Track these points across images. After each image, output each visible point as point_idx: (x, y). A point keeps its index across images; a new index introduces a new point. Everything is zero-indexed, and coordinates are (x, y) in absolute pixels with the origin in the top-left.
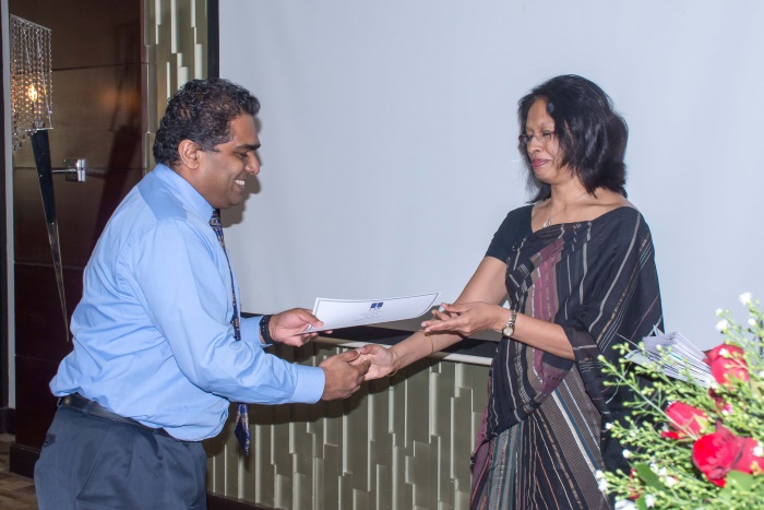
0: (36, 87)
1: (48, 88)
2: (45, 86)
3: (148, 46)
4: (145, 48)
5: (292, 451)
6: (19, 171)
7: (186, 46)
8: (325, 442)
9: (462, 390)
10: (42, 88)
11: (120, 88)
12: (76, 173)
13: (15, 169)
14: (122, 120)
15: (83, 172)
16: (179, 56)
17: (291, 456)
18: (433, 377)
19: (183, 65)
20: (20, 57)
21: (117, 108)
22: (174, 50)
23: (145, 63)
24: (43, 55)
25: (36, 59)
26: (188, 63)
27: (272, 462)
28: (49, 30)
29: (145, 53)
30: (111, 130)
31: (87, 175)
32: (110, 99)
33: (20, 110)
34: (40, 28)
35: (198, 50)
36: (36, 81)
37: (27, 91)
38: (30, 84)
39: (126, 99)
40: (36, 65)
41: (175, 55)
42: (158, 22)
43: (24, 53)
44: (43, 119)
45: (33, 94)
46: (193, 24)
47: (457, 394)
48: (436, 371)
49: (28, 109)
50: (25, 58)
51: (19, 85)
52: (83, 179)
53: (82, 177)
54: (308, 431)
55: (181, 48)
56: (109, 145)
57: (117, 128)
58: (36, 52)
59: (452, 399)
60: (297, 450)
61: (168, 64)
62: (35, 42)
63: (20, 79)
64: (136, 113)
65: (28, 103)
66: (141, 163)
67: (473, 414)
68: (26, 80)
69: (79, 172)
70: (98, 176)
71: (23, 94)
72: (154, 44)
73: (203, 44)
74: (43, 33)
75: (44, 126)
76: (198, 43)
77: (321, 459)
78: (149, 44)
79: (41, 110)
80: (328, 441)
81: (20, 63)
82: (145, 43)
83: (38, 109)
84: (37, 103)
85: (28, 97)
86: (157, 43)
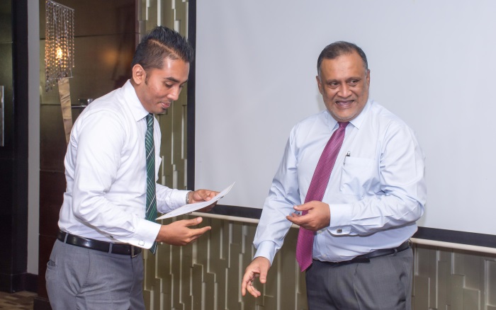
0: (63, 49)
1: (70, 50)
3: (140, 22)
4: (138, 23)
5: (240, 300)
6: (44, 107)
7: (167, 22)
10: (67, 50)
11: (120, 49)
13: (42, 105)
14: (121, 72)
17: (240, 304)
21: (117, 64)
23: (137, 33)
24: (68, 27)
25: (63, 30)
28: (73, 10)
29: (138, 26)
32: (111, 57)
33: (51, 64)
34: (66, 9)
35: (176, 25)
36: (63, 45)
37: (56, 51)
38: (58, 47)
39: (124, 58)
40: (64, 34)
42: (148, 5)
44: (67, 69)
45: (60, 53)
46: (173, 7)
49: (57, 64)
51: (51, 47)
55: (164, 23)
63: (52, 43)
65: (56, 60)
68: (57, 44)
71: (53, 54)
72: (145, 21)
73: (180, 21)
74: (68, 12)
75: (66, 76)
76: (176, 20)
77: (261, 306)
78: (141, 19)
79: (66, 64)
80: (266, 294)
81: (52, 32)
82: (138, 19)
83: (63, 64)
84: (63, 60)
85: (56, 56)
86: (147, 19)
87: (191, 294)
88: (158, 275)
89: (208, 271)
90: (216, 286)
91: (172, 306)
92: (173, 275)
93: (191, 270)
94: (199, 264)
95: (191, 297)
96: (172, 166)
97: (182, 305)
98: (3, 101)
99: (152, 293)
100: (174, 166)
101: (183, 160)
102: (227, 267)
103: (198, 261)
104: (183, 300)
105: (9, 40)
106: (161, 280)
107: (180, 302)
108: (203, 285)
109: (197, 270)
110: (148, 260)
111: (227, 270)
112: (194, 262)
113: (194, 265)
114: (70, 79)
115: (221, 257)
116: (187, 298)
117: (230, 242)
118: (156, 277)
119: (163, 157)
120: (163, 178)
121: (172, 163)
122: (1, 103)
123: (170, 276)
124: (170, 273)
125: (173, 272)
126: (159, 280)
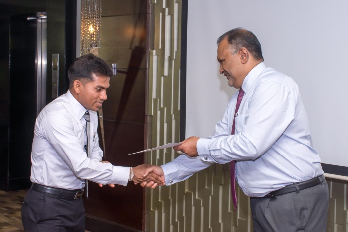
0: (93, 26)
1: (99, 27)
2: (97, 25)
3: (150, 5)
4: (149, 5)
5: (220, 221)
7: (169, 4)
8: (238, 217)
10: (96, 27)
11: (135, 26)
14: (136, 43)
15: (116, 70)
16: (167, 10)
17: (220, 224)
19: (168, 15)
20: (86, 10)
21: (134, 37)
22: (164, 7)
23: (149, 13)
24: (98, 9)
25: (94, 11)
26: (171, 14)
27: (210, 227)
29: (149, 8)
30: (130, 48)
31: (118, 71)
32: (131, 32)
33: (85, 38)
35: (176, 6)
36: (93, 23)
37: (89, 28)
38: (90, 24)
39: (139, 32)
40: (94, 15)
41: (164, 9)
43: (88, 8)
44: (96, 42)
45: (92, 29)
49: (89, 37)
50: (89, 11)
51: (85, 25)
52: (116, 74)
53: (115, 72)
54: (229, 210)
55: (167, 5)
56: (129, 56)
57: (133, 48)
58: (94, 8)
60: (223, 221)
61: (161, 14)
62: (94, 2)
63: (85, 22)
64: (143, 40)
65: (89, 34)
66: (145, 65)
68: (89, 22)
69: (113, 70)
70: (123, 72)
71: (87, 30)
73: (179, 3)
75: (96, 46)
76: (176, 3)
77: (236, 226)
78: (151, 3)
79: (96, 38)
80: (240, 216)
81: (86, 13)
82: (149, 3)
83: (94, 37)
84: (94, 34)
85: (89, 31)
86: (155, 2)
87: (184, 214)
88: (161, 199)
89: (197, 197)
90: (202, 209)
91: (170, 223)
92: (171, 200)
93: (185, 196)
94: (190, 192)
95: (184, 217)
96: (172, 115)
97: (178, 222)
98: (58, 64)
99: (156, 212)
100: (173, 116)
102: (211, 195)
103: (189, 189)
104: (178, 219)
106: (163, 202)
107: (177, 220)
108: (193, 208)
109: (189, 196)
111: (210, 197)
112: (187, 190)
113: (187, 192)
114: (99, 49)
115: (206, 187)
116: (181, 218)
118: (159, 200)
119: (165, 108)
120: (165, 125)
121: (172, 113)
122: (57, 66)
123: (169, 200)
124: (170, 198)
125: (171, 197)
126: (161, 203)
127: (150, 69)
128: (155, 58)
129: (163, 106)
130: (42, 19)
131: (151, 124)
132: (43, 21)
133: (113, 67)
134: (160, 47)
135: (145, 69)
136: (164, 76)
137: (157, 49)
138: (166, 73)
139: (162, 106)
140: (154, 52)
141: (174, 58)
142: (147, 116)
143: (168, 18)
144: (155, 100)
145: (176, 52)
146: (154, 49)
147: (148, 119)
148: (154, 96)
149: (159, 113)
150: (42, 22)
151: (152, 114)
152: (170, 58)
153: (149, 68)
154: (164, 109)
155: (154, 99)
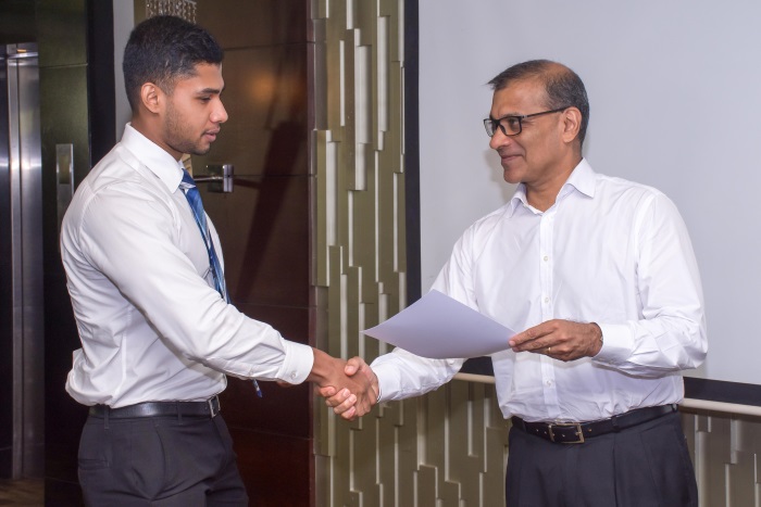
3: (315, 21)
4: (312, 23)
7: (364, 19)
9: (741, 455)
11: (279, 72)
12: (221, 182)
14: (282, 115)
15: (230, 180)
16: (357, 32)
18: (699, 437)
19: (362, 45)
21: (275, 100)
22: (349, 26)
23: (312, 42)
26: (369, 41)
28: (194, 3)
29: (311, 30)
30: (267, 127)
31: (237, 182)
32: (263, 87)
35: (381, 23)
39: (288, 89)
41: (352, 32)
47: (734, 460)
48: (703, 427)
52: (230, 190)
53: (227, 186)
55: (358, 22)
56: (264, 146)
57: (274, 125)
59: (727, 468)
61: (342, 43)
64: (300, 106)
66: (307, 167)
67: (757, 487)
69: (225, 180)
70: (250, 184)
72: (324, 19)
73: (388, 17)
74: (186, 7)
76: (381, 16)
78: (317, 17)
82: (312, 17)
86: (327, 16)
88: (356, 486)
89: (447, 479)
90: (462, 505)
92: (381, 486)
93: (415, 476)
94: (430, 466)
96: (377, 285)
98: (71, 170)
100: (381, 285)
101: (397, 275)
102: (482, 471)
103: (428, 458)
105: (80, 61)
106: (361, 494)
108: (438, 505)
109: (426, 476)
110: (336, 458)
111: (481, 476)
112: (421, 462)
113: (421, 467)
115: (470, 453)
117: (487, 424)
118: (352, 489)
119: (360, 269)
120: (361, 308)
121: (377, 279)
122: (69, 174)
123: (378, 486)
124: (378, 482)
125: (382, 481)
126: (358, 495)
127: (317, 176)
128: (330, 149)
129: (354, 262)
130: (18, 60)
131: (326, 306)
132: (20, 64)
133: (225, 173)
134: (343, 123)
135: (306, 176)
136: (354, 191)
137: (336, 128)
138: (359, 184)
139: (351, 264)
140: (328, 133)
141: (380, 147)
142: (313, 287)
143: (360, 54)
144: (335, 250)
145: (384, 133)
146: (327, 128)
147: (317, 295)
148: (330, 239)
149: (343, 279)
150: (18, 67)
151: (328, 284)
152: (370, 148)
153: (316, 172)
154: (357, 270)
155: (330, 247)
